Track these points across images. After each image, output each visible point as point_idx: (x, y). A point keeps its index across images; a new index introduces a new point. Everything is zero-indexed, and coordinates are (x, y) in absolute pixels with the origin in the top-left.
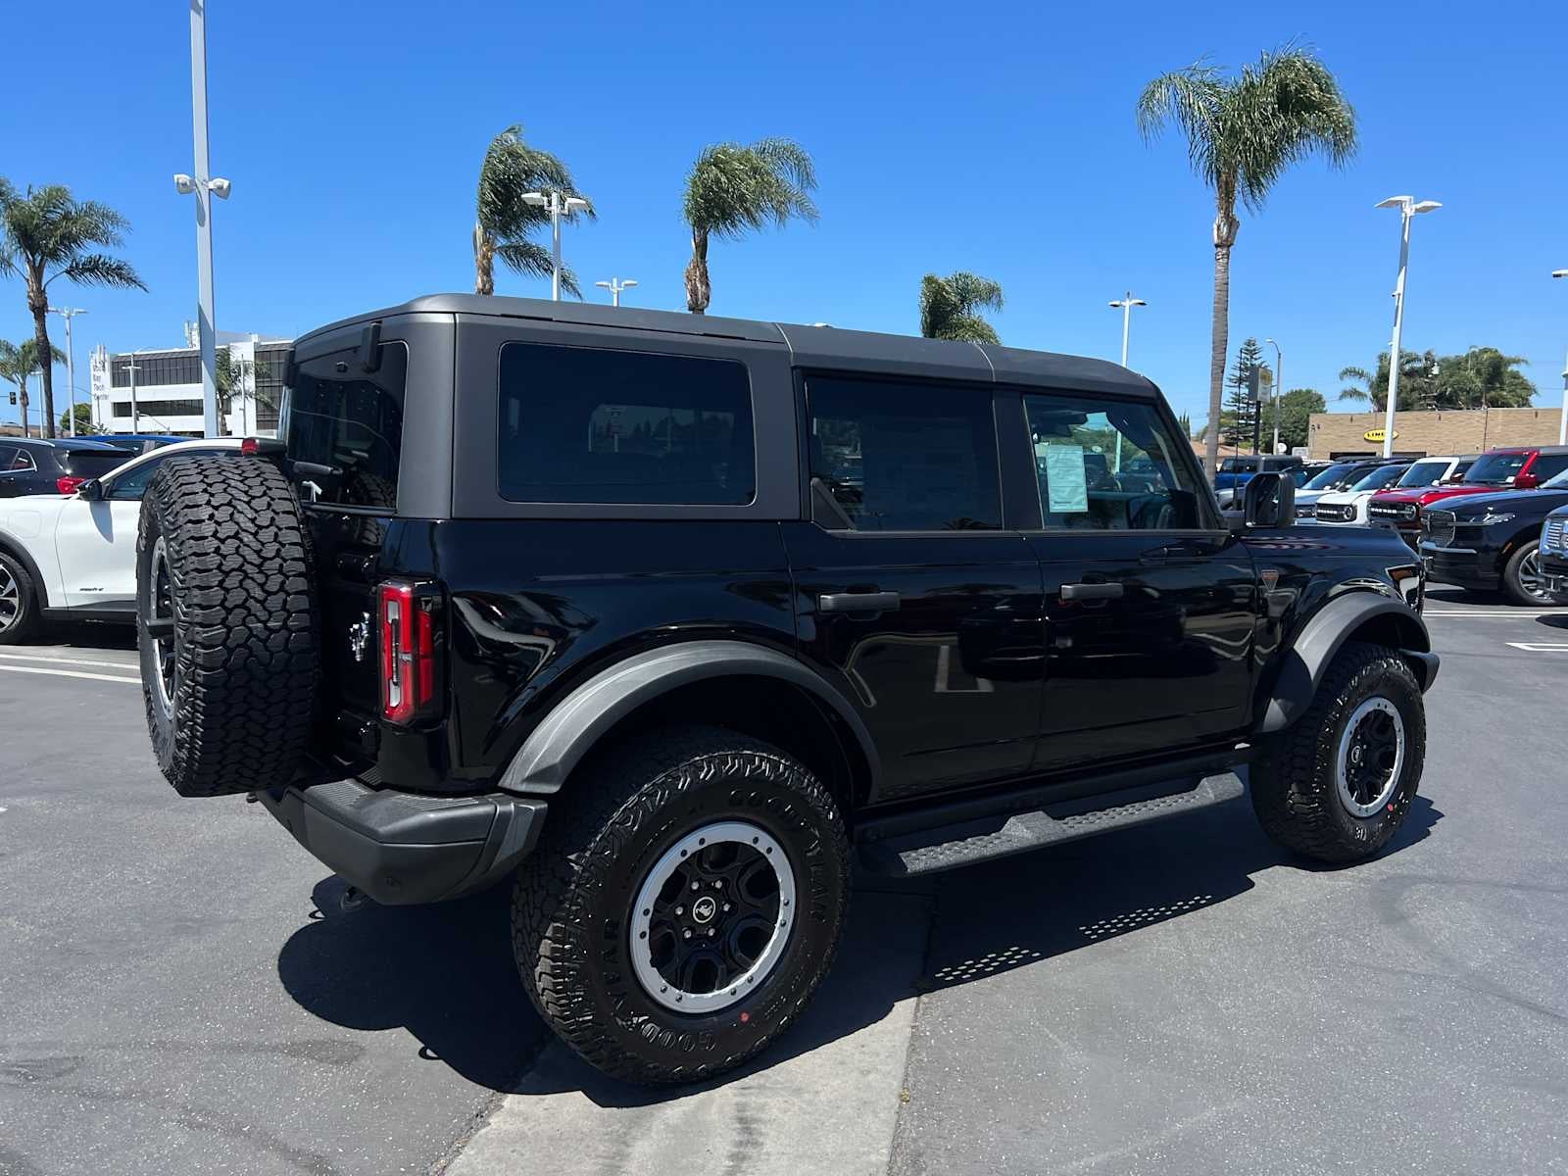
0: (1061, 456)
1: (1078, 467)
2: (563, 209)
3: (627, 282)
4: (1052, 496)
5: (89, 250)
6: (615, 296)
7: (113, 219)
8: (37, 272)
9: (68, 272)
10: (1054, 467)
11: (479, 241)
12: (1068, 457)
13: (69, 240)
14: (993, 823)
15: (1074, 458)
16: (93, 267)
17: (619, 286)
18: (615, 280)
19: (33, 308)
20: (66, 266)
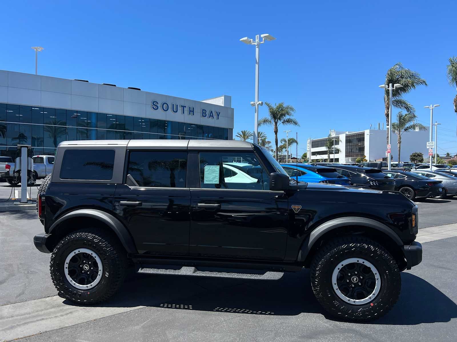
0: (211, 168)
1: (217, 171)
2: (393, 88)
3: (436, 105)
4: (205, 179)
5: (287, 117)
6: (431, 110)
7: (292, 109)
8: (276, 123)
9: (282, 123)
10: (207, 171)
11: (386, 100)
12: (213, 169)
13: (283, 115)
14: (178, 267)
15: (216, 169)
16: (289, 121)
17: (433, 107)
18: (431, 105)
19: (275, 132)
20: (282, 121)
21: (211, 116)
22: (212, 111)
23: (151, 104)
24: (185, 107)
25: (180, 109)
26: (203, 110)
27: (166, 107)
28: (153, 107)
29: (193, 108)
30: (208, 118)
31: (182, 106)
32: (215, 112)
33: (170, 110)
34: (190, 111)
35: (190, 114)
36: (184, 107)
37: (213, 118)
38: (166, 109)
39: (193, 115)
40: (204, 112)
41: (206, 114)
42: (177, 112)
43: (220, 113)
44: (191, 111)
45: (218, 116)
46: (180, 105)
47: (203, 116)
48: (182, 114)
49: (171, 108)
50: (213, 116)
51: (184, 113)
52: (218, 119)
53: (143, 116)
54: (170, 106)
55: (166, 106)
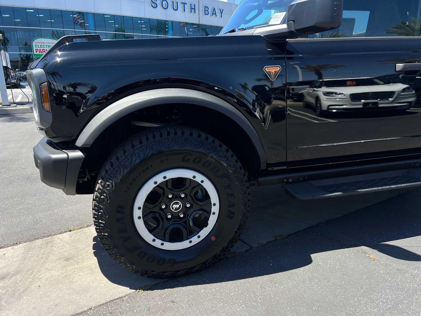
21: (214, 14)
22: (214, 8)
23: (149, 2)
24: (186, 4)
25: (180, 6)
26: (205, 7)
27: (166, 5)
28: (152, 5)
29: (195, 5)
30: (211, 16)
31: (182, 3)
32: (218, 9)
33: (170, 7)
34: (191, 8)
35: (191, 12)
36: (184, 4)
37: (216, 16)
38: (166, 7)
39: (195, 13)
40: (206, 9)
41: (208, 11)
42: (177, 10)
43: (223, 10)
44: (193, 9)
45: (221, 13)
46: (180, 2)
47: (205, 14)
48: (183, 12)
49: (171, 6)
50: (215, 14)
51: (184, 11)
52: (221, 17)
53: (142, 16)
54: (170, 4)
55: (166, 3)
